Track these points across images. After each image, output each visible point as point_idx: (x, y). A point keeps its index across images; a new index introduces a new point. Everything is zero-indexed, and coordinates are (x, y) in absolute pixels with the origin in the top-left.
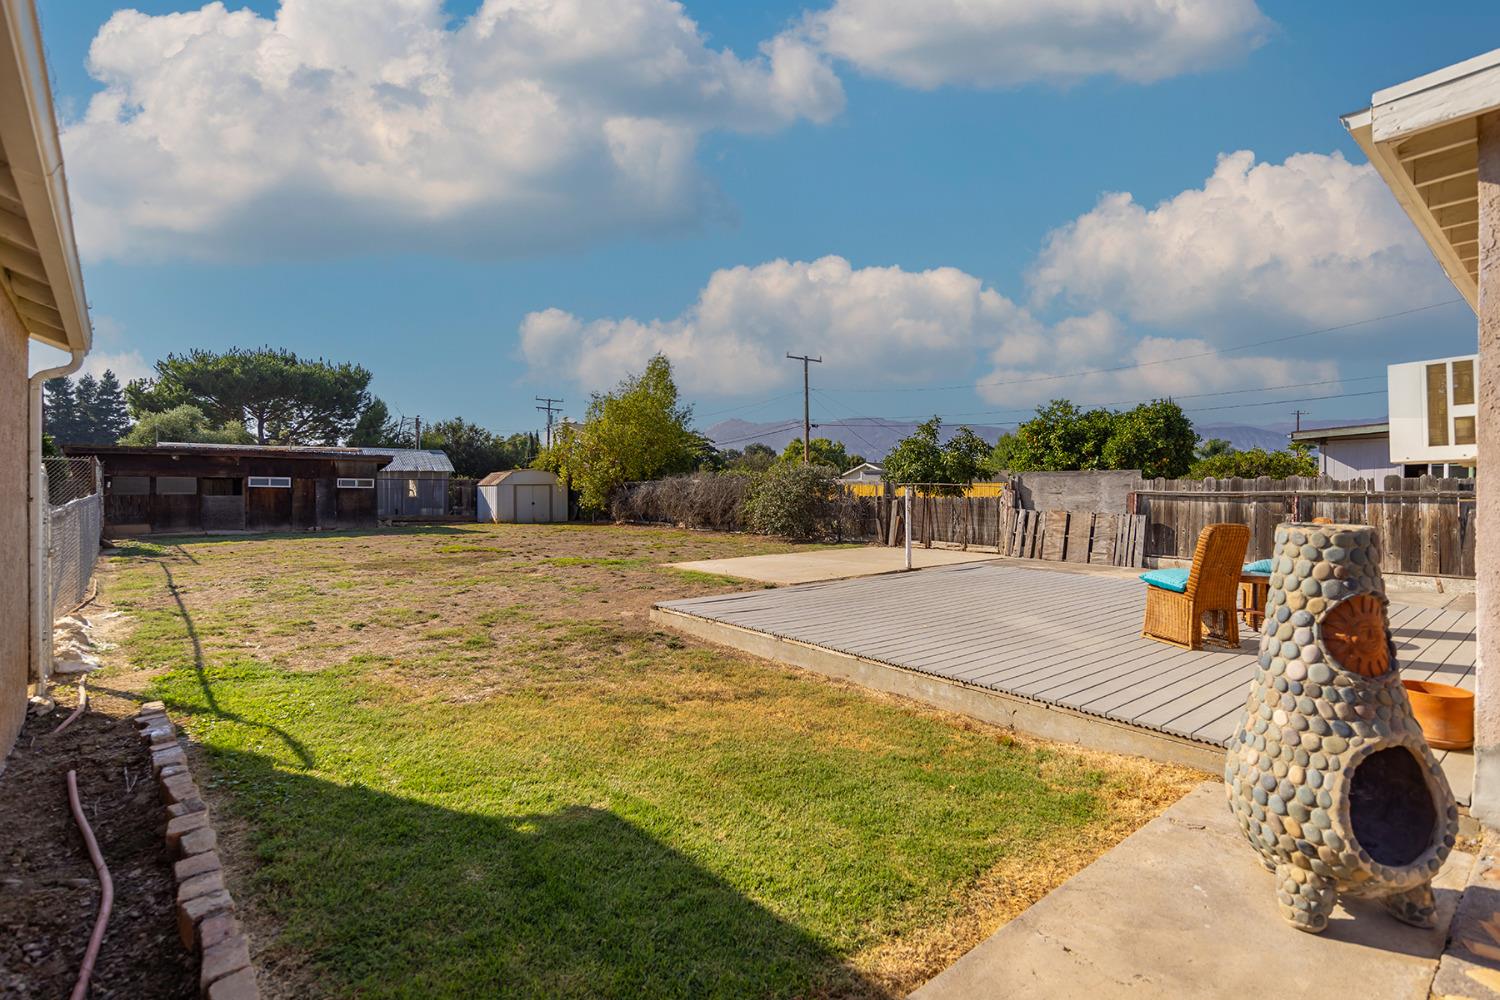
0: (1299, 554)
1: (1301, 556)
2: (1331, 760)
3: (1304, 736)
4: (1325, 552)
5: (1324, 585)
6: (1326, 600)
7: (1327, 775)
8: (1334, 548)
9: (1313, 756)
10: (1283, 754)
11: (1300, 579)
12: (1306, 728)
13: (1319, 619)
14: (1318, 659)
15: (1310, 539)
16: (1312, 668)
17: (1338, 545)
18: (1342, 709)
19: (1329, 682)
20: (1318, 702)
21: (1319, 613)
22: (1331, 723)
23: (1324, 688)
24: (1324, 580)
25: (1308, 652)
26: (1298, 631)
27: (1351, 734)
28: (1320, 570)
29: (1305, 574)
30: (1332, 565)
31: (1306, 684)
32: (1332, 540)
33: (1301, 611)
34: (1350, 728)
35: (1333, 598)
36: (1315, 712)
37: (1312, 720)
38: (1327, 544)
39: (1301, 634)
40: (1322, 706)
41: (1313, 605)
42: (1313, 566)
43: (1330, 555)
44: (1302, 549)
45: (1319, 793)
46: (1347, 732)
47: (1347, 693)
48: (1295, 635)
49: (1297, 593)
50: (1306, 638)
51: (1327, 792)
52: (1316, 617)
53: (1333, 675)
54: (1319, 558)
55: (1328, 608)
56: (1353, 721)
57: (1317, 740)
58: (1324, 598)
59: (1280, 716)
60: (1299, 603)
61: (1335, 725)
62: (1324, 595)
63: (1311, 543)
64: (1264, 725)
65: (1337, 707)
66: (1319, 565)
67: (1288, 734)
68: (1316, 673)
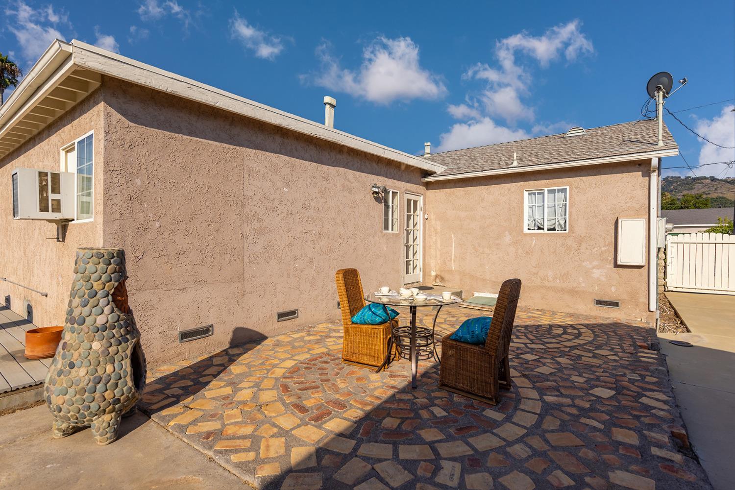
0: (100, 263)
1: (101, 263)
2: (123, 354)
3: (110, 349)
4: (112, 260)
5: (112, 276)
6: (114, 283)
7: (123, 362)
8: (116, 258)
9: (115, 357)
10: (101, 363)
11: (101, 275)
12: (111, 345)
13: (111, 292)
14: (113, 311)
15: (105, 255)
16: (110, 316)
17: (117, 257)
18: (124, 330)
19: (118, 321)
20: (114, 331)
21: (111, 290)
22: (120, 338)
23: (116, 324)
24: (112, 274)
25: (107, 309)
26: (101, 300)
27: (128, 340)
28: (111, 269)
29: (104, 272)
30: (116, 266)
31: (107, 325)
32: (115, 254)
33: (103, 290)
34: (127, 338)
35: (117, 282)
36: (114, 336)
37: (112, 341)
38: (113, 257)
39: (103, 302)
40: (117, 332)
41: (109, 286)
42: (108, 268)
43: (114, 261)
44: (101, 260)
45: (122, 372)
46: (126, 340)
47: (124, 323)
48: (100, 303)
49: (100, 282)
50: (106, 303)
51: (125, 370)
52: (110, 292)
53: (119, 316)
54: (110, 264)
55: (115, 286)
56: (127, 334)
57: (117, 349)
58: (113, 282)
59: (96, 345)
60: (101, 286)
61: (122, 339)
62: (113, 280)
63: (106, 257)
64: (87, 353)
65: (122, 330)
66: (110, 267)
67: (103, 352)
68: (112, 318)
